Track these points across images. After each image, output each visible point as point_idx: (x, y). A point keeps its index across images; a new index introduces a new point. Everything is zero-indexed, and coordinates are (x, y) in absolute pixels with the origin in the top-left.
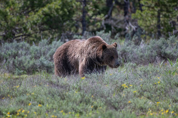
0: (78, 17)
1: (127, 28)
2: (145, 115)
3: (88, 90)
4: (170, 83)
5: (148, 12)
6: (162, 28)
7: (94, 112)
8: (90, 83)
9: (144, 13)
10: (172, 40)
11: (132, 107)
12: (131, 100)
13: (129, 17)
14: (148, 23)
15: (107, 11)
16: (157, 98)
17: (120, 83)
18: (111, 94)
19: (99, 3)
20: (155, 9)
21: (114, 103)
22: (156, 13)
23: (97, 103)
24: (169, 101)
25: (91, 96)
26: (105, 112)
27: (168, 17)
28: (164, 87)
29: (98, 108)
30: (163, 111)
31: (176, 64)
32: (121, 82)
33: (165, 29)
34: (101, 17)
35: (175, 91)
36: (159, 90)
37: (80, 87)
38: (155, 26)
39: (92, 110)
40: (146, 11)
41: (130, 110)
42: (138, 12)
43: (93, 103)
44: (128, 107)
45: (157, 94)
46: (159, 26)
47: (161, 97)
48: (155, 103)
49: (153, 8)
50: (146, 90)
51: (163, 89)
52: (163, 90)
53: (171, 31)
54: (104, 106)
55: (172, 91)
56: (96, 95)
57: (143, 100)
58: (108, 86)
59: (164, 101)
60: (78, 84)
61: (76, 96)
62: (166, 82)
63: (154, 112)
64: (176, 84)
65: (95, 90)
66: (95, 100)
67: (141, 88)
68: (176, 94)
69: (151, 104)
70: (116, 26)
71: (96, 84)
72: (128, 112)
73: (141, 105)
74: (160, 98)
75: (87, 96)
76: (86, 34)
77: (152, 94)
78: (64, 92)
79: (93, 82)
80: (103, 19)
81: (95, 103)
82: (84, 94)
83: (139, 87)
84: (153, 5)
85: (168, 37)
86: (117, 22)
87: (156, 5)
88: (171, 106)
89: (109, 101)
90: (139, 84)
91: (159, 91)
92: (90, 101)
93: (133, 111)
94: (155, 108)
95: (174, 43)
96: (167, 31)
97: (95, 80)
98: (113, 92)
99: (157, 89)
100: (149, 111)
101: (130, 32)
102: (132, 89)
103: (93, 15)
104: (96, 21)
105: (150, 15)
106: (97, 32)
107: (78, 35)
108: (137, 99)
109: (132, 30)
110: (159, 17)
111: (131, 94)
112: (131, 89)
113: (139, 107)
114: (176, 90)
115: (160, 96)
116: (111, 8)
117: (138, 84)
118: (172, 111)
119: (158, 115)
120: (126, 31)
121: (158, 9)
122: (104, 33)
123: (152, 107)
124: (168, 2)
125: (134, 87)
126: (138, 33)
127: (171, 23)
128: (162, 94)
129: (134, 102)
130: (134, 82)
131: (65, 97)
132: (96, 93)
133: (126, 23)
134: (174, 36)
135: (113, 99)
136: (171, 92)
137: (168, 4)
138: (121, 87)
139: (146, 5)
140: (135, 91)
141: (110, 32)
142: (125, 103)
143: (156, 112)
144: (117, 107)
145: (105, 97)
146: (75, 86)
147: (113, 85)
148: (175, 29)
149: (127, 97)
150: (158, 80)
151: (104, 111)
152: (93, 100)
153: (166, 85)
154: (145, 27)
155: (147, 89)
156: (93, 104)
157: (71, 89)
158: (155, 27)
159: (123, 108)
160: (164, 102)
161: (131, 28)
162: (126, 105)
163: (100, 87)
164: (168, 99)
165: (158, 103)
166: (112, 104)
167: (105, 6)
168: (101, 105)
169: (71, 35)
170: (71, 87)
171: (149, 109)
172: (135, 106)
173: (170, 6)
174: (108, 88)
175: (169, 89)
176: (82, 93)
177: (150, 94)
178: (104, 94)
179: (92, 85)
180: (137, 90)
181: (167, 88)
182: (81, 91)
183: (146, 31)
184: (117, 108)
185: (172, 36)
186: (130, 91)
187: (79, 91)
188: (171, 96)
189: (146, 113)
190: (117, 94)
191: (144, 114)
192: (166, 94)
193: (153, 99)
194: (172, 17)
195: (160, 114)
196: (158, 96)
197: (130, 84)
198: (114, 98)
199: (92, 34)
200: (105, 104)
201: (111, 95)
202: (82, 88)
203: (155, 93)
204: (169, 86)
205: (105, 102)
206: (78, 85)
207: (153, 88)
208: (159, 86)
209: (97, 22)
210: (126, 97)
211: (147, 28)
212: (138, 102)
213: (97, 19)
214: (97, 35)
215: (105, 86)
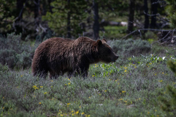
1: (37, 30)
2: (56, 116)
4: (80, 84)
5: (58, 14)
6: (72, 29)
7: (6, 114)
8: (2, 84)
9: (55, 16)
11: (42, 108)
12: (41, 101)
13: (40, 19)
14: (58, 25)
15: (17, 13)
16: (68, 100)
17: (31, 84)
18: (22, 95)
19: (9, 5)
20: (66, 11)
21: (25, 105)
22: (66, 15)
23: (8, 104)
24: (80, 102)
25: (2, 98)
26: (16, 114)
27: (78, 19)
28: (74, 89)
29: (9, 110)
30: (74, 112)
33: (75, 31)
34: (12, 19)
35: (85, 93)
36: (70, 91)
38: (66, 28)
39: (4, 111)
40: (56, 13)
41: (41, 111)
42: (48, 14)
43: (5, 104)
44: (39, 108)
45: (68, 95)
46: (69, 28)
47: (71, 98)
48: (65, 104)
49: (63, 10)
50: (56, 92)
52: (74, 91)
53: (81, 33)
54: (14, 107)
55: (83, 92)
56: (7, 96)
57: (53, 101)
59: (75, 102)
62: (76, 83)
63: (65, 113)
64: (86, 85)
65: (6, 91)
66: (6, 101)
67: (52, 90)
68: (87, 95)
69: (61, 105)
70: (27, 28)
71: (7, 85)
72: (39, 113)
73: (52, 107)
74: (70, 99)
77: (62, 96)
79: (4, 84)
80: (14, 21)
81: (6, 104)
83: (49, 88)
84: (63, 7)
86: (27, 24)
87: (67, 7)
88: (81, 107)
89: (20, 102)
90: (50, 85)
91: (69, 93)
92: (2, 102)
93: (44, 112)
94: (65, 109)
96: (77, 33)
97: (6, 82)
98: (24, 94)
99: (67, 90)
100: (60, 112)
101: (40, 34)
102: (42, 90)
103: (4, 17)
104: (7, 23)
105: (60, 17)
106: (8, 34)
108: (47, 100)
109: (42, 32)
110: (69, 19)
111: (41, 96)
112: (41, 90)
113: (49, 108)
114: (86, 92)
115: (70, 97)
116: (21, 10)
117: (48, 85)
118: (82, 112)
119: (69, 116)
120: (36, 33)
121: (67, 11)
122: (15, 35)
123: (63, 108)
124: (78, 4)
125: (44, 88)
126: (48, 35)
127: (80, 25)
128: (72, 95)
129: (44, 104)
130: (44, 83)
132: (7, 94)
133: (36, 25)
135: (24, 101)
136: (81, 94)
137: (78, 6)
138: (32, 88)
139: (56, 7)
140: (46, 93)
141: (21, 34)
142: (36, 105)
143: (66, 113)
144: (28, 108)
145: (16, 98)
147: (24, 86)
148: (85, 31)
149: (37, 99)
150: (68, 82)
151: (14, 113)
152: (4, 101)
153: (76, 86)
154: (56, 29)
155: (57, 90)
156: (4, 105)
159: (33, 110)
160: (74, 104)
161: (41, 30)
162: (36, 106)
164: (79, 100)
165: (68, 104)
166: (23, 106)
167: (15, 8)
168: (12, 107)
171: (60, 110)
172: (46, 108)
173: (80, 8)
174: (19, 89)
175: (80, 90)
177: (60, 96)
178: (15, 96)
179: (4, 86)
180: (48, 91)
181: (77, 89)
183: (56, 33)
184: (28, 109)
186: (41, 93)
188: (81, 98)
189: (57, 114)
190: (27, 95)
191: (55, 115)
192: (76, 95)
193: (63, 100)
194: (82, 19)
195: (70, 116)
196: (69, 97)
197: (40, 85)
198: (25, 99)
199: (3, 36)
200: (16, 106)
201: (22, 96)
203: (65, 95)
204: (79, 87)
205: (16, 103)
207: (63, 89)
208: (70, 87)
209: (8, 24)
210: (37, 98)
211: (57, 30)
212: (49, 103)
213: (8, 21)
214: (8, 37)
215: (16, 87)
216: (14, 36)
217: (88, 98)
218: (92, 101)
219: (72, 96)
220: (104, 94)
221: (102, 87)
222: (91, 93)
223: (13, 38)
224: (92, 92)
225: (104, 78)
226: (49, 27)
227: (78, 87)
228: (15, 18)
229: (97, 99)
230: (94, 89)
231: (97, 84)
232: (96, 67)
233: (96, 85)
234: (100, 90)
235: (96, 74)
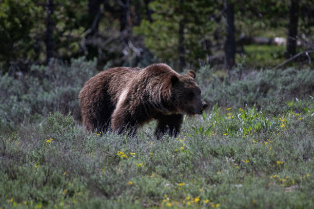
0: (39, 32)
1: (126, 53)
2: (158, 206)
3: (58, 163)
4: (202, 149)
5: (162, 23)
6: (188, 51)
7: (69, 202)
8: (62, 149)
9: (156, 26)
10: (204, 74)
11: (134, 192)
12: (132, 179)
13: (130, 32)
14: (162, 44)
15: (90, 22)
16: (179, 176)
17: (114, 149)
18: (98, 169)
19: (75, 7)
20: (175, 17)
21: (103, 186)
22: (177, 26)
23: (73, 184)
24: (201, 182)
25: (63, 173)
26: (87, 202)
27: (198, 32)
28: (191, 157)
29: (74, 195)
30: (190, 200)
31: (212, 116)
32: (116, 147)
33: (193, 53)
34: (80, 33)
35: (210, 164)
36: (183, 162)
37: (43, 156)
38: (176, 48)
39: (65, 197)
40: (159, 21)
41: (132, 197)
42: (145, 23)
43: (67, 184)
44: (128, 192)
45: (180, 168)
46: (181, 49)
47: (186, 174)
48: (175, 185)
49: (171, 16)
50: (158, 163)
51: (189, 159)
52: (190, 162)
53: (203, 57)
54: (85, 190)
55: (206, 164)
56: (71, 171)
57: (154, 180)
58: (92, 156)
59: (192, 181)
60: (40, 151)
61: (37, 173)
62: (195, 147)
63: (174, 200)
64: (212, 150)
65: (69, 161)
66: (70, 179)
67: (151, 158)
68: (213, 168)
69: (168, 186)
70: (107, 49)
71: (71, 151)
72: (128, 201)
73: (151, 189)
74: (184, 176)
75: (55, 172)
76: (54, 63)
77: (170, 170)
78: (15, 166)
79: (65, 149)
80: (83, 36)
81: (70, 184)
82: (50, 170)
83: (147, 156)
84: (171, 12)
85: (197, 67)
86: (108, 41)
87: (177, 12)
88: (204, 189)
89: (95, 181)
90: (148, 151)
91: (182, 164)
92: (62, 181)
93: (137, 199)
94: (175, 194)
95: (209, 78)
96: (197, 58)
97: (70, 145)
98: (101, 166)
99: (179, 159)
100: (166, 198)
101: (131, 59)
102: (135, 160)
103: (65, 29)
104: (70, 39)
105: (165, 29)
106: (72, 60)
107: (40, 65)
108: (143, 177)
109: (134, 56)
110: (181, 32)
111: (133, 169)
112: (133, 159)
113: (147, 191)
114: (213, 162)
115: (184, 172)
116: (97, 18)
117: (145, 151)
118: (205, 199)
119: (181, 206)
120: (124, 58)
121: (178, 18)
122: (85, 61)
123: (171, 192)
124: (198, 6)
125: (138, 156)
126: (145, 61)
127: (202, 43)
128: (187, 169)
129: (138, 184)
130: (138, 147)
131: (17, 174)
132: (72, 166)
133: (124, 43)
134: (209, 66)
135: (101, 179)
136: (204, 166)
137: (197, 10)
138: (116, 157)
139: (159, 11)
140: (140, 164)
141: (95, 59)
142: (122, 186)
143: (178, 201)
144: (109, 191)
145: (88, 174)
146: (33, 154)
147: (101, 152)
148: (210, 54)
149: (126, 175)
150: (180, 145)
151: (85, 200)
152: (66, 180)
153: (195, 153)
154: (158, 50)
155: (161, 160)
156: (66, 186)
157: (27, 160)
158: (175, 51)
159: (118, 195)
160: (192, 184)
161: (132, 51)
162: (124, 188)
163: (79, 157)
164: (199, 177)
165: (180, 185)
166: (101, 187)
167: (86, 13)
168: (79, 189)
169: (27, 64)
170: (27, 157)
171: (166, 196)
172: (140, 191)
173: (201, 13)
174: (93, 158)
175: (201, 160)
176: (47, 168)
177: (166, 170)
178: (86, 170)
179: (65, 153)
180: (144, 161)
181: (197, 159)
182: (45, 165)
183: (158, 57)
184: (109, 193)
185: (204, 66)
186: (131, 164)
187: (41, 164)
188: (203, 173)
189: (160, 203)
190: (108, 169)
191: (157, 204)
192: (195, 169)
193: (172, 177)
194: (205, 32)
195: (184, 205)
196: (182, 172)
197: (130, 151)
198: (103, 175)
199: (64, 63)
200: (88, 188)
201: (97, 171)
202: (46, 159)
203: (176, 168)
204: (200, 155)
205: (88, 183)
206: (39, 154)
207: (172, 158)
208: (183, 154)
209: (72, 41)
210: (124, 174)
211: (160, 53)
212: (145, 183)
213: (72, 37)
214: (73, 65)
215: (87, 155)
216: (84, 63)
217: (216, 174)
218: (224, 180)
219: (188, 171)
220: (244, 166)
221: (241, 155)
222: (221, 165)
223: (81, 66)
224: (222, 163)
225: (244, 139)
226: (147, 46)
227: (198, 154)
228: (85, 31)
229: (232, 175)
230: (226, 157)
231: (232, 149)
232: (230, 118)
233: (230, 151)
234: (236, 160)
235: (230, 131)
